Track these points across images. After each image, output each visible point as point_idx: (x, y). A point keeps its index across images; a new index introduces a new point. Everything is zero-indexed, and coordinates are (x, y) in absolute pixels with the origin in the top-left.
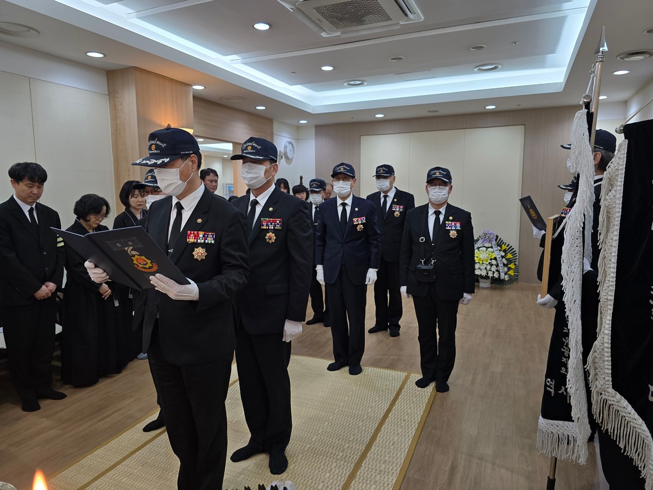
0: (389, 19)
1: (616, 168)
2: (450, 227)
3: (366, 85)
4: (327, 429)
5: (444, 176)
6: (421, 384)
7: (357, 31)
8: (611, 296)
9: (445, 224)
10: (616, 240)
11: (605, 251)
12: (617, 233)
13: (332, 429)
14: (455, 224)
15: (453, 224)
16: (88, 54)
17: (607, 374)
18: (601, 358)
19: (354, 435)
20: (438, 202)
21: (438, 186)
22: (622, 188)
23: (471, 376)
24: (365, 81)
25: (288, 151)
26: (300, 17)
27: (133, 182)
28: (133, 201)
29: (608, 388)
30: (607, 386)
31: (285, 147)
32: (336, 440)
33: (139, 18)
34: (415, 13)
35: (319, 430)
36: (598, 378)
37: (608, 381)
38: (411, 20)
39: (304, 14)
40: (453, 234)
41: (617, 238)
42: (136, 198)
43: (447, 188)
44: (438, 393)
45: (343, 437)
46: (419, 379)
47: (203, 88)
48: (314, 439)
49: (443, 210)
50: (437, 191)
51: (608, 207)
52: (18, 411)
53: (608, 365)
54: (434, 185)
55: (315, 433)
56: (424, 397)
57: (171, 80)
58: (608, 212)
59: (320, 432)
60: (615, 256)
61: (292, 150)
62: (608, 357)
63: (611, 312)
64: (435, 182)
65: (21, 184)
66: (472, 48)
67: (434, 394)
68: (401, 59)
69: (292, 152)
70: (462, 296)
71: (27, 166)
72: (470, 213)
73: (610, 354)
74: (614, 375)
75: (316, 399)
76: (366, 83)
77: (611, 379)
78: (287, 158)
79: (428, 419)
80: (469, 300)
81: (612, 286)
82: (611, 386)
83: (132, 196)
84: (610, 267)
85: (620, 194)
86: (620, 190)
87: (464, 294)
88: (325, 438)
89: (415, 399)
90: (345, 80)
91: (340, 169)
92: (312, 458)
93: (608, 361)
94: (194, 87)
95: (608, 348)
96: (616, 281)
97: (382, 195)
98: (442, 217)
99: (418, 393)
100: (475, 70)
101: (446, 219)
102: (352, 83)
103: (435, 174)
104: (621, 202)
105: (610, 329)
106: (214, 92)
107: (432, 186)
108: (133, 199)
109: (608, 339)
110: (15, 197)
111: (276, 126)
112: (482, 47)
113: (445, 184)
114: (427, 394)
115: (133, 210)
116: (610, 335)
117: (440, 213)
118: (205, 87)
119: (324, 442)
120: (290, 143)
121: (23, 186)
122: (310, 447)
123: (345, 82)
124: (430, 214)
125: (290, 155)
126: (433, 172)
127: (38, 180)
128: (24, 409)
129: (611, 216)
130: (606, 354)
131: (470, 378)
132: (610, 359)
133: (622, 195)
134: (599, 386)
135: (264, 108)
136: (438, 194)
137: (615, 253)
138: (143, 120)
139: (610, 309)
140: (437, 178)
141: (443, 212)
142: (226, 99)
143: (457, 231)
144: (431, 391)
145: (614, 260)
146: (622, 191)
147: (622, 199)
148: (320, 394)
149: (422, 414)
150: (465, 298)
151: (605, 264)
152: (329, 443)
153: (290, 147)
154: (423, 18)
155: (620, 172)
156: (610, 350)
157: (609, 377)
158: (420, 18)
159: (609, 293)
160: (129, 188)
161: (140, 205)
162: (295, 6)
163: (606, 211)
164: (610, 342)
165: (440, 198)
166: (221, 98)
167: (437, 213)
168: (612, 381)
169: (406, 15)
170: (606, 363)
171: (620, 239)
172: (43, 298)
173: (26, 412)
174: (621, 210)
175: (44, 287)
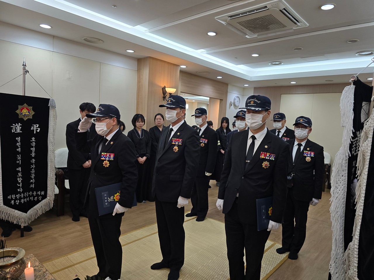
0: (285, 26)
1: (369, 125)
2: (306, 154)
3: (283, 65)
4: (209, 264)
5: (306, 122)
6: (280, 251)
7: (266, 34)
8: (361, 213)
9: (304, 152)
10: (366, 175)
11: (361, 181)
12: (367, 170)
13: (212, 265)
14: (310, 153)
15: (309, 153)
16: (127, 51)
17: (355, 266)
18: (352, 254)
19: (223, 271)
20: (300, 138)
21: (301, 128)
22: (372, 139)
23: (317, 254)
24: (282, 62)
25: (236, 101)
26: (231, 28)
27: (139, 114)
28: (138, 124)
29: (355, 276)
30: (354, 275)
31: (235, 99)
32: (212, 272)
33: (149, 32)
34: (302, 22)
35: (205, 263)
36: (350, 268)
37: (355, 271)
38: (299, 26)
39: (233, 26)
40: (308, 159)
41: (366, 173)
42: (139, 123)
43: (307, 130)
44: (289, 259)
45: (216, 271)
46: (280, 247)
47: (186, 67)
48: (199, 268)
49: (303, 143)
50: (300, 131)
51: (363, 151)
52: (70, 220)
53: (356, 260)
54: (298, 127)
55: (201, 265)
56: (278, 260)
57: (169, 63)
58: (363, 155)
59: (204, 265)
60: (364, 186)
61: (239, 101)
62: (356, 255)
63: (360, 224)
64: (299, 125)
65: (84, 112)
66: (349, 42)
67: (285, 259)
68: (301, 49)
69: (239, 102)
70: (312, 200)
71: (87, 104)
72: (323, 148)
73: (358, 253)
74: (359, 268)
75: (211, 245)
76: (282, 64)
77: (357, 271)
78: (235, 105)
79: (274, 273)
80: (316, 204)
81: (362, 206)
82: (357, 276)
83: (138, 122)
84: (362, 193)
85: (370, 143)
86: (370, 141)
87: (313, 199)
88: (206, 269)
89: (271, 259)
90: (269, 62)
91: (240, 114)
92: (193, 278)
93: (356, 257)
94: (181, 67)
95: (357, 248)
96: (364, 203)
97: (277, 131)
98: (302, 148)
99: (275, 256)
100: (356, 55)
101: (305, 149)
102: (273, 63)
103: (300, 120)
104: (370, 149)
105: (359, 236)
106: (191, 69)
107: (297, 128)
108: (138, 123)
109: (357, 242)
110: (81, 118)
111: (230, 87)
112: (356, 41)
113: (306, 127)
114: (280, 258)
115: (137, 129)
116: (358, 240)
117: (301, 145)
118: (187, 67)
119: (204, 271)
120: (238, 97)
121: (84, 113)
122: (195, 272)
123: (270, 63)
124: (295, 145)
125: (237, 104)
126: (299, 119)
127: (91, 111)
128: (73, 220)
129: (365, 158)
130: (355, 253)
131: (316, 255)
132: (358, 256)
133: (371, 144)
134: (350, 274)
135: (221, 77)
136: (300, 133)
137: (365, 183)
138: (151, 84)
139: (360, 222)
140: (300, 124)
141: (304, 145)
142: (200, 72)
143: (311, 157)
144: (285, 257)
145: (364, 188)
146: (371, 142)
147: (371, 147)
148: (215, 243)
149: (271, 270)
150: (314, 201)
151: (360, 190)
152: (207, 272)
153: (237, 99)
154: (308, 25)
155: (371, 128)
156: (358, 250)
157: (356, 269)
158: (306, 25)
159: (360, 211)
160: (137, 117)
161: (141, 126)
162: (226, 22)
163: (362, 154)
164: (358, 244)
165: (302, 136)
166: (196, 72)
167: (300, 145)
168: (358, 272)
169: (296, 23)
170: (355, 259)
171: (368, 174)
172: (86, 167)
173: (73, 221)
174: (370, 155)
175: (87, 162)
